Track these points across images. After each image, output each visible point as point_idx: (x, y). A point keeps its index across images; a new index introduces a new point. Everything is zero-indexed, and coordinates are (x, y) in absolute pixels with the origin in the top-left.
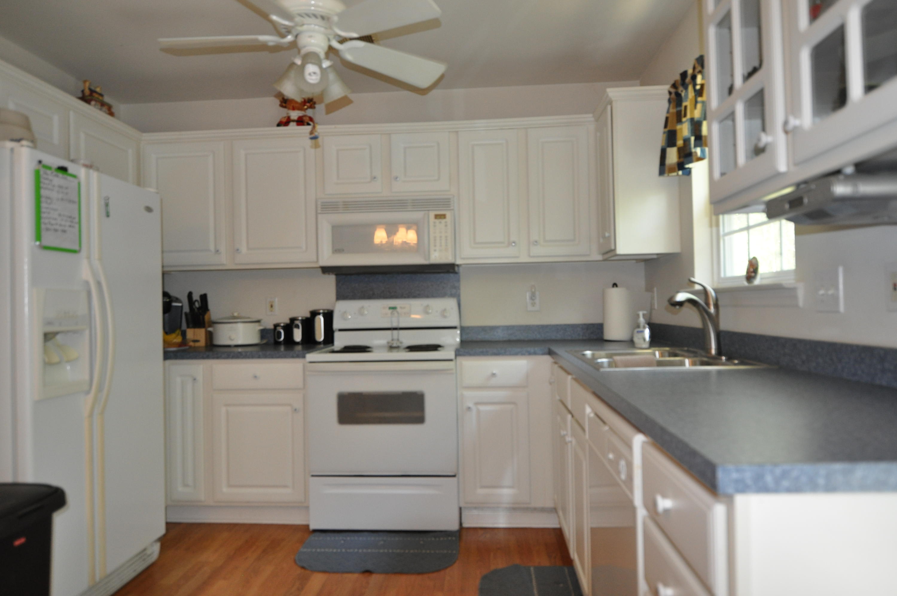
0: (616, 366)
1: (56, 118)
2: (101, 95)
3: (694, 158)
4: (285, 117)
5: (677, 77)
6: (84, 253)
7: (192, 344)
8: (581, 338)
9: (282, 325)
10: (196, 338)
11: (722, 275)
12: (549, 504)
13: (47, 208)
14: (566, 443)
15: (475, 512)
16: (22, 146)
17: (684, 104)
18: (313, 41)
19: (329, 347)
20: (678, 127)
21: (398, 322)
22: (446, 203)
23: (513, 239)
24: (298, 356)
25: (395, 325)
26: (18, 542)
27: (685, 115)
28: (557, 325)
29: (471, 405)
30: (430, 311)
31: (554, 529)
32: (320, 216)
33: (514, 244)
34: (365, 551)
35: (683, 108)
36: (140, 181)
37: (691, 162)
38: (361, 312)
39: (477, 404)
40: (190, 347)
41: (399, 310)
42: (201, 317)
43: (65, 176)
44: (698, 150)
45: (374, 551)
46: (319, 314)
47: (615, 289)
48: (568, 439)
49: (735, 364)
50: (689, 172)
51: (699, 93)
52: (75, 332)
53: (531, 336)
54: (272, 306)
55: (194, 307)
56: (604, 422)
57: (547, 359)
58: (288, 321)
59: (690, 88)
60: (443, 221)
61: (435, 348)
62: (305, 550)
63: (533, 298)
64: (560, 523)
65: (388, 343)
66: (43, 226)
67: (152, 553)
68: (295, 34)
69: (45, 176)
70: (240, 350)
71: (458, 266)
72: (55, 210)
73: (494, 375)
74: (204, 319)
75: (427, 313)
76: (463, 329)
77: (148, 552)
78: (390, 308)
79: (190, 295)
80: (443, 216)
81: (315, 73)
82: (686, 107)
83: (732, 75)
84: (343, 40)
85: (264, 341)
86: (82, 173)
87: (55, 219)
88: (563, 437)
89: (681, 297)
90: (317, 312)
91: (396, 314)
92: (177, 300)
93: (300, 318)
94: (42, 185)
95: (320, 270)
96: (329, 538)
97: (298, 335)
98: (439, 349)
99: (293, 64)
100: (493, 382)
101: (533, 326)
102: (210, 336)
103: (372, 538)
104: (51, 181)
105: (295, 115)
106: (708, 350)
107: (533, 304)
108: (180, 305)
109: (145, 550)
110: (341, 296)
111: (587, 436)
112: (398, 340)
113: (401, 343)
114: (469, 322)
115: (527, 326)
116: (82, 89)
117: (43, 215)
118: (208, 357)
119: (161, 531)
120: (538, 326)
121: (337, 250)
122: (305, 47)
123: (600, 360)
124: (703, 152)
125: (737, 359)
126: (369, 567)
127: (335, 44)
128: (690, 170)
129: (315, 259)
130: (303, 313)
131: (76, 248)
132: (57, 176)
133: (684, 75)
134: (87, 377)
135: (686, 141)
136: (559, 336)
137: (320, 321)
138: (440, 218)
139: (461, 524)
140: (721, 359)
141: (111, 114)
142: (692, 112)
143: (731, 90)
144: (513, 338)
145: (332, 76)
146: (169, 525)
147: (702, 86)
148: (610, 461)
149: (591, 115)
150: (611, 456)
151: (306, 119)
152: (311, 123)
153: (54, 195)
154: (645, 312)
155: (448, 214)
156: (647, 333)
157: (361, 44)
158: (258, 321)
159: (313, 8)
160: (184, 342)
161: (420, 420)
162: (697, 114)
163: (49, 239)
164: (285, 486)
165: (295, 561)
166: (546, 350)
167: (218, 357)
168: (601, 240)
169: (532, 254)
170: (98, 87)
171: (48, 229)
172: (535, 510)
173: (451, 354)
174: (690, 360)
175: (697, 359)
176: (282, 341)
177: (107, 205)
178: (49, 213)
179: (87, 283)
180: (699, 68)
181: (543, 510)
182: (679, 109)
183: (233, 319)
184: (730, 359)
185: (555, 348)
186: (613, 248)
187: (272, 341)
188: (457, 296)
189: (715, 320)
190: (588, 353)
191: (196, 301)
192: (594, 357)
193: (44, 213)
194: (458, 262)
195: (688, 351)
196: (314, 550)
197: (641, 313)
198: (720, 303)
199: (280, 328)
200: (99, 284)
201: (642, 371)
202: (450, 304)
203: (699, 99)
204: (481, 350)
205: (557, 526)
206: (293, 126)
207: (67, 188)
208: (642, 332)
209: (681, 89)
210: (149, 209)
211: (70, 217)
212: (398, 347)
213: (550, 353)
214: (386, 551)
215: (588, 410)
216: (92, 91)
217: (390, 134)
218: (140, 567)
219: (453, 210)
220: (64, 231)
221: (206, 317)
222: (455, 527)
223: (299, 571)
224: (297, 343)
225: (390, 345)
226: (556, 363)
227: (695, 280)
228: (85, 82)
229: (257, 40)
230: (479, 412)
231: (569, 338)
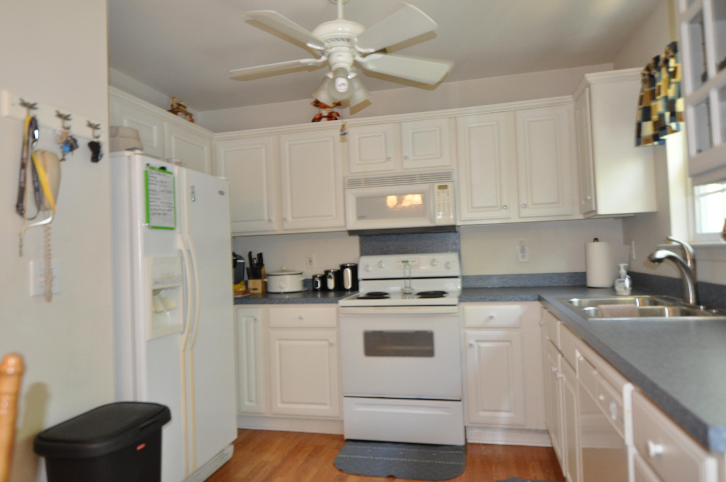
0: (603, 316)
1: (155, 128)
2: (185, 107)
3: (668, 130)
4: (318, 114)
5: (650, 61)
6: (177, 230)
7: (252, 291)
8: (566, 284)
9: (319, 276)
10: (256, 287)
11: (698, 231)
12: (542, 427)
13: (153, 198)
14: (557, 379)
15: (477, 431)
16: (136, 154)
17: (658, 84)
18: (340, 59)
19: (355, 293)
20: (653, 104)
21: (410, 273)
22: (447, 176)
23: (505, 203)
24: (332, 302)
25: (407, 275)
26: (140, 447)
27: (659, 94)
28: (545, 274)
29: (472, 342)
30: (435, 264)
31: (547, 448)
32: (347, 191)
33: (505, 208)
34: (388, 459)
35: (656, 88)
36: (214, 172)
37: (666, 134)
38: (380, 264)
39: (478, 341)
40: (251, 293)
41: (410, 263)
42: (258, 271)
43: (165, 173)
44: (673, 125)
45: (396, 459)
46: (347, 267)
47: (596, 244)
48: (559, 375)
49: (714, 315)
50: (663, 142)
51: (673, 75)
52: (172, 288)
53: (522, 283)
54: (310, 261)
55: (253, 263)
56: (594, 367)
57: (537, 304)
58: (323, 273)
59: (664, 70)
60: (446, 190)
61: (440, 294)
62: (341, 456)
63: (524, 251)
64: (551, 443)
65: (402, 290)
66: (151, 212)
67: (228, 454)
68: (327, 54)
69: (151, 175)
70: (287, 296)
71: (458, 226)
72: (159, 199)
73: (491, 317)
74: (260, 272)
75: (433, 265)
76: (464, 278)
77: (226, 452)
78: (403, 262)
79: (250, 254)
80: (445, 187)
81: (343, 84)
82: (659, 87)
83: (705, 64)
84: (364, 55)
85: (306, 289)
86: (175, 169)
87: (159, 206)
88: (555, 373)
89: (661, 254)
90: (345, 265)
91: (408, 267)
92: (241, 258)
93: (332, 271)
94: (149, 182)
95: (347, 234)
96: (360, 447)
97: (331, 284)
98: (444, 295)
99: (327, 78)
100: (492, 323)
101: (524, 275)
102: (265, 285)
103: (394, 449)
104: (155, 178)
105: (325, 112)
106: (687, 300)
107: (523, 257)
108: (242, 261)
109: (223, 450)
110: (364, 252)
111: (578, 377)
112: (410, 287)
113: (413, 290)
114: (468, 273)
115: (518, 275)
116: (171, 103)
117: (151, 204)
118: (265, 303)
119: (234, 436)
120: (528, 275)
121: (360, 217)
122: (335, 64)
123: (586, 309)
124: (678, 126)
125: (715, 309)
126: (393, 473)
127: (359, 59)
128: (664, 141)
129: (343, 224)
130: (335, 267)
131: (172, 226)
132: (159, 174)
133: (657, 59)
134: (181, 322)
135: (662, 116)
136: (547, 283)
137: (348, 273)
138: (444, 189)
139: (466, 440)
140: (700, 309)
141: (192, 121)
142: (666, 92)
143: (705, 77)
144: (507, 285)
145: (356, 85)
146: (241, 431)
147: (676, 68)
148: (601, 401)
149: (570, 96)
150: (602, 398)
151: (334, 115)
152: (338, 117)
153: (158, 188)
154: (626, 265)
155: (450, 185)
156: (627, 282)
157: (379, 56)
158: (301, 274)
159: (340, 34)
160: (247, 291)
161: (430, 353)
162: (671, 93)
163: (155, 221)
164: (325, 404)
165: (334, 465)
166: (536, 297)
167: (272, 302)
168: (583, 202)
169: (521, 216)
170: (182, 101)
171: (154, 214)
172: (529, 431)
173: (455, 301)
174: (671, 308)
175: (677, 308)
176: (319, 289)
177: (193, 193)
178: (154, 202)
179: (181, 251)
180: (671, 53)
181: (536, 431)
182: (653, 88)
183: (282, 272)
184: (708, 308)
185: (544, 295)
186: (594, 209)
187: (311, 288)
188: (457, 250)
189: (692, 273)
190: (575, 300)
191: (255, 258)
192: (581, 306)
193: (151, 202)
194: (459, 223)
195: (666, 299)
196: (348, 456)
197: (622, 266)
198: (697, 258)
199: (317, 278)
200: (189, 251)
201: (626, 321)
202: (452, 257)
203: (673, 80)
204: (480, 297)
205: (549, 445)
206: (324, 121)
207: (166, 182)
208: (623, 281)
209: (654, 71)
210: (222, 193)
211: (168, 203)
212: (410, 293)
213: (540, 299)
214: (405, 460)
215: (578, 354)
216: (179, 105)
217: (401, 122)
218: (220, 463)
219: (453, 181)
220: (165, 214)
221: (262, 271)
222: (461, 443)
223: (338, 473)
224: (331, 291)
225: (403, 291)
226: (545, 308)
227: (672, 238)
228: (173, 98)
229: (300, 63)
230: (479, 347)
231: (555, 285)
